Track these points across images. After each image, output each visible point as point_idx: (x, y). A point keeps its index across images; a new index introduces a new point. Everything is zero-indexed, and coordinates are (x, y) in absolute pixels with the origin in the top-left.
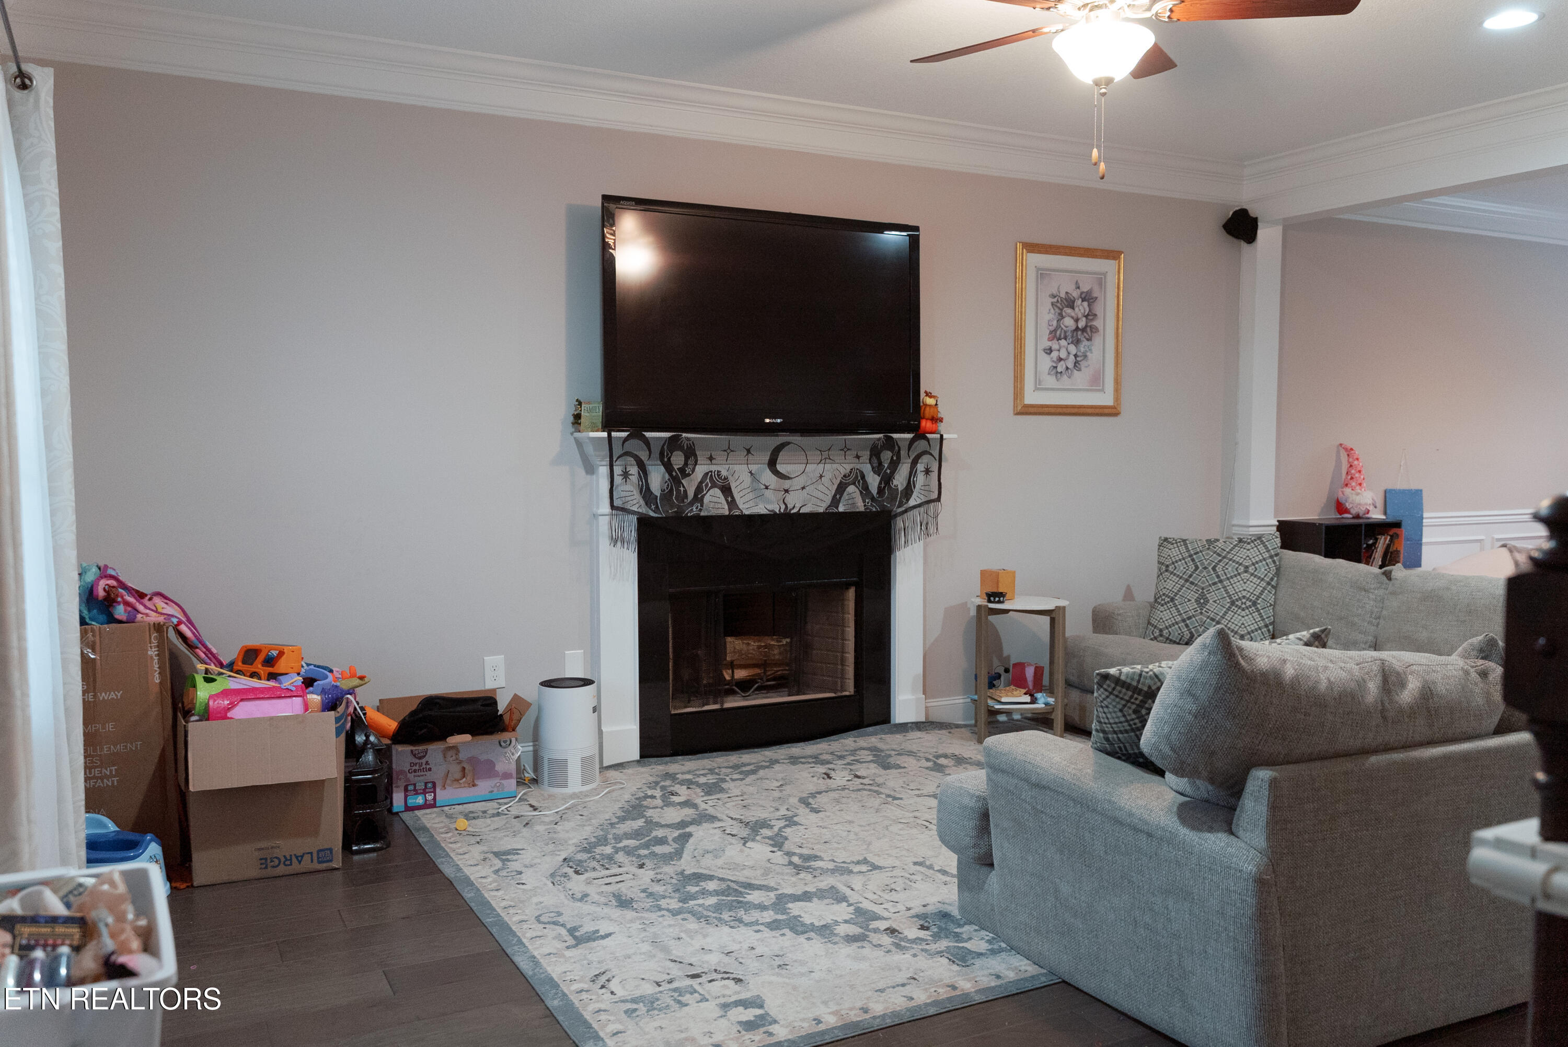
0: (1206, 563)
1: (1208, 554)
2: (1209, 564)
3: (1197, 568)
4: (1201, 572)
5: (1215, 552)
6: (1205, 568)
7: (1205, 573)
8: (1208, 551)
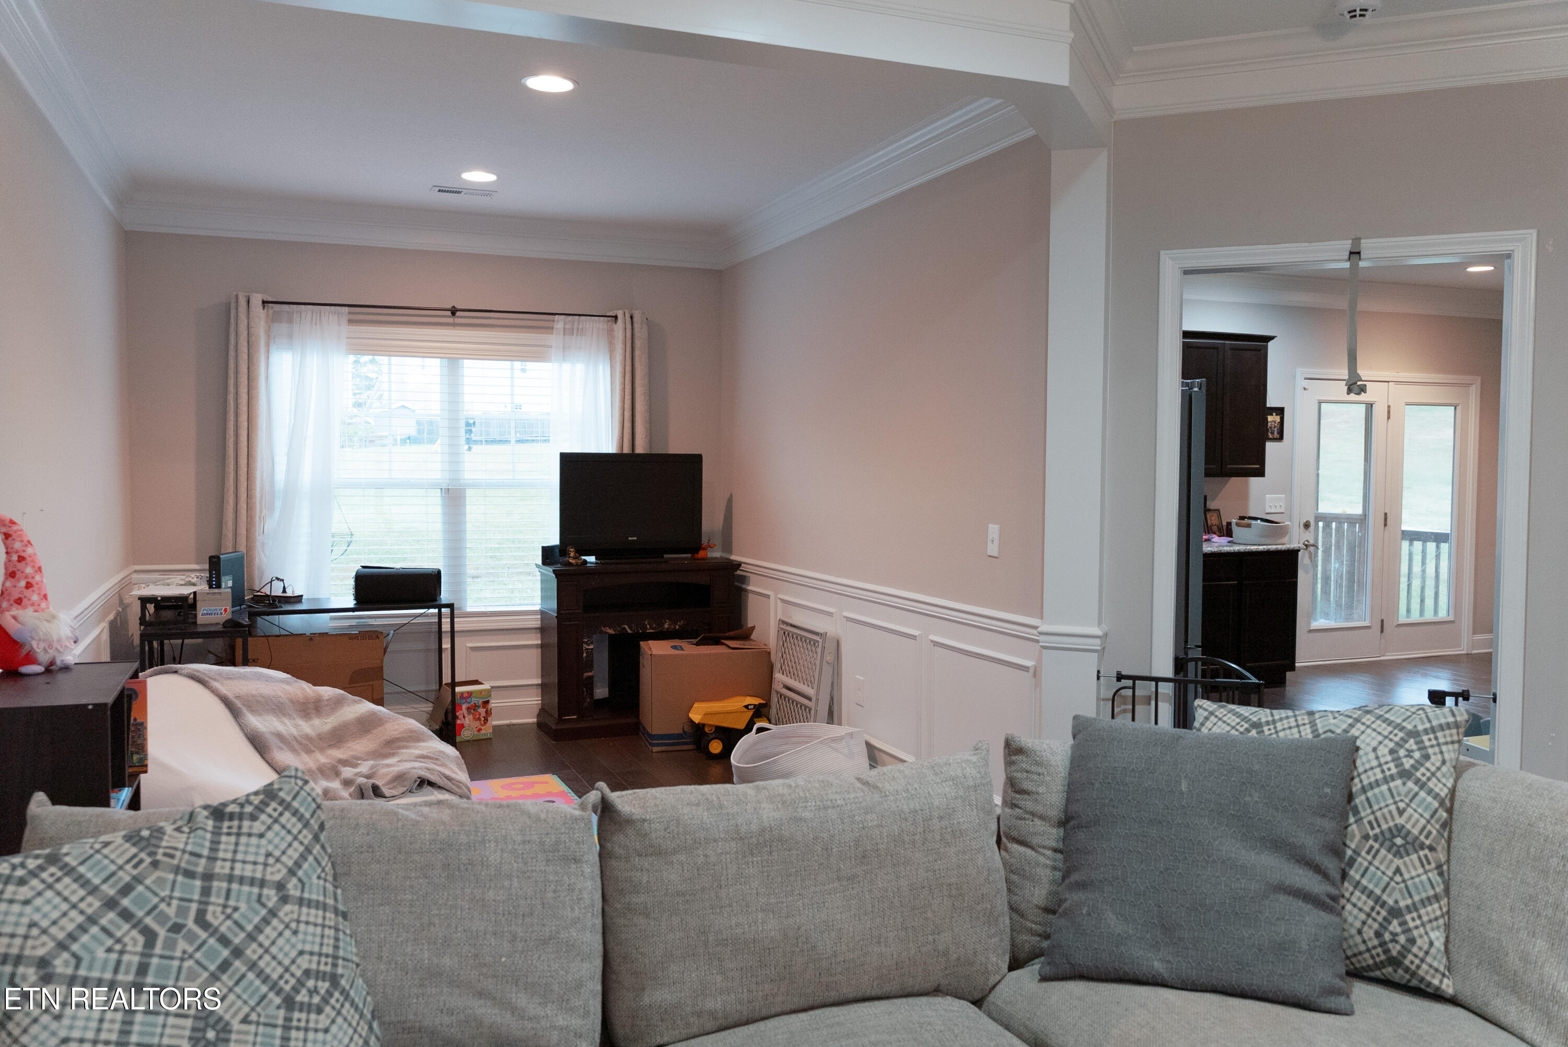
0: (171, 911)
1: (160, 881)
2: (182, 912)
3: (150, 937)
4: (170, 944)
5: (177, 870)
6: (176, 928)
7: (182, 945)
8: (158, 873)
